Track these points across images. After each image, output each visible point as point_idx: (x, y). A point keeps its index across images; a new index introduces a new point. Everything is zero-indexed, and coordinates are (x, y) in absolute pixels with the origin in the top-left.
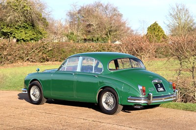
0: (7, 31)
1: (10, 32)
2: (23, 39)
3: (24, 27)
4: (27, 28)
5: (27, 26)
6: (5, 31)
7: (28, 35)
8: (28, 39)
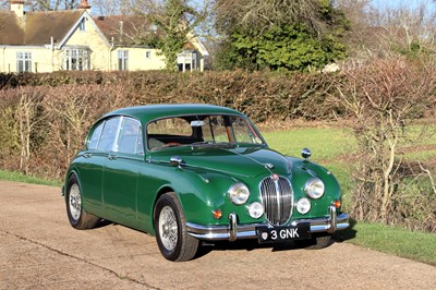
0: (244, 46)
1: (251, 49)
2: (283, 65)
3: (286, 35)
4: (295, 37)
5: (295, 32)
6: (240, 46)
7: (295, 54)
8: (297, 63)
